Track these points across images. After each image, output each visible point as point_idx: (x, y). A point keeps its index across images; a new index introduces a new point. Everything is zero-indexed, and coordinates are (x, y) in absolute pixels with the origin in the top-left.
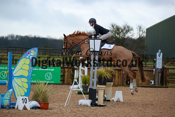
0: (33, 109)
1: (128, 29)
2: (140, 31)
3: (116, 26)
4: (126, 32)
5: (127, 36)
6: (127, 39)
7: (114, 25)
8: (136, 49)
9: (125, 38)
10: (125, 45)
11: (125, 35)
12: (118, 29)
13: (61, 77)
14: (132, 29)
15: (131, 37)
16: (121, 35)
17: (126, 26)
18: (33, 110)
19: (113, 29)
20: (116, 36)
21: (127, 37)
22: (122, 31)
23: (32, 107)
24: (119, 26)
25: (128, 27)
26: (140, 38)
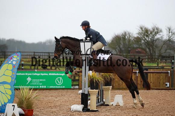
1: (157, 31)
2: (169, 32)
3: (145, 28)
4: (155, 34)
5: (156, 37)
6: (156, 40)
7: (142, 27)
8: (166, 50)
9: (155, 40)
10: (154, 47)
11: (154, 37)
12: (147, 31)
14: (161, 31)
15: (160, 39)
16: (150, 37)
17: (155, 28)
19: (142, 31)
20: (145, 38)
21: (156, 39)
22: (151, 33)
24: (148, 28)
25: (157, 29)
26: (169, 40)
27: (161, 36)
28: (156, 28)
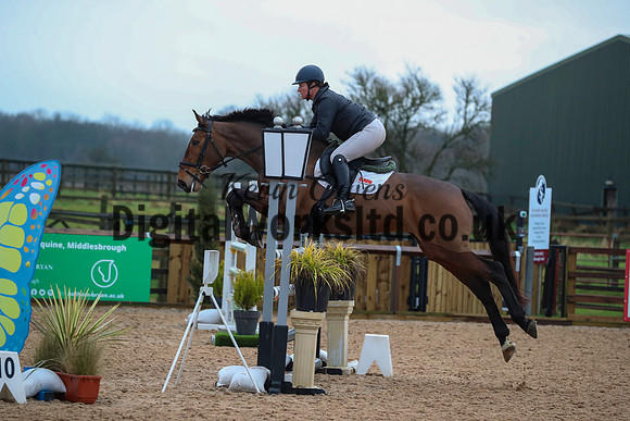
0: (37, 402)
1: (423, 94)
2: (467, 102)
3: (375, 81)
4: (413, 104)
5: (415, 119)
6: (415, 130)
7: (365, 77)
8: (452, 171)
9: (411, 129)
10: (406, 155)
11: (408, 118)
12: (382, 92)
13: (152, 278)
14: (435, 94)
15: (431, 125)
16: (392, 118)
17: (415, 82)
18: (38, 406)
19: (363, 93)
21: (415, 125)
22: (398, 100)
23: (33, 391)
24: (387, 82)
25: (421, 87)
26: (466, 131)
27: (434, 115)
28: (418, 82)
